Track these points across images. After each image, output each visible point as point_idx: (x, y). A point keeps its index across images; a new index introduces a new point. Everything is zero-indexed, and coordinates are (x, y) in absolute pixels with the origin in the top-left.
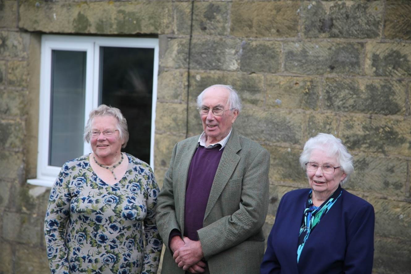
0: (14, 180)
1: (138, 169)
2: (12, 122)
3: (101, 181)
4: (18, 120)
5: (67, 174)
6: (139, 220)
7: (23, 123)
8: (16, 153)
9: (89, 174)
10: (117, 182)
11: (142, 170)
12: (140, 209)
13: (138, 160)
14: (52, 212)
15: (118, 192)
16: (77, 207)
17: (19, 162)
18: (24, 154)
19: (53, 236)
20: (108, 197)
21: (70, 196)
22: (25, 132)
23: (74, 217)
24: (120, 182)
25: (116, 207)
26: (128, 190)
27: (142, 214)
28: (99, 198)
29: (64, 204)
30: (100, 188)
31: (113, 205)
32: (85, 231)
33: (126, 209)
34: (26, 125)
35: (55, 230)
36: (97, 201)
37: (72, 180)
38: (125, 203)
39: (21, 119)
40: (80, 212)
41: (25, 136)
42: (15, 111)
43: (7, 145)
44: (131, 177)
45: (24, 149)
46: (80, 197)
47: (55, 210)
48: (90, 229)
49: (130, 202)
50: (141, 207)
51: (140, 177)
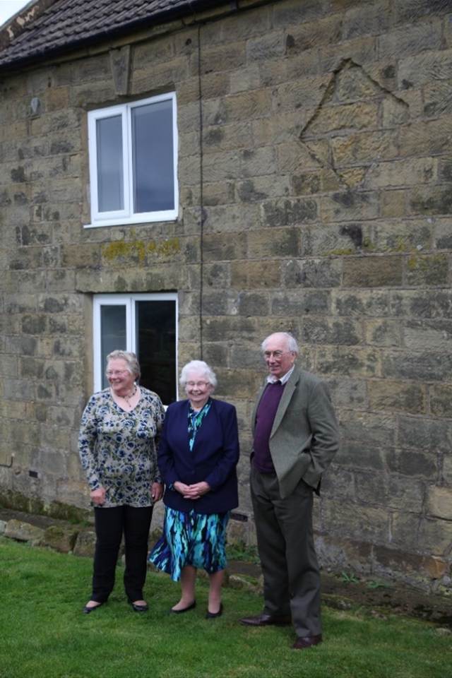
0: (78, 406)
1: (149, 398)
2: (74, 362)
3: (120, 409)
4: (78, 360)
5: (94, 404)
6: (151, 438)
7: (82, 362)
8: (78, 385)
9: (111, 404)
10: (132, 409)
11: (152, 399)
12: (151, 430)
13: (148, 391)
14: (84, 433)
15: (134, 417)
16: (102, 429)
17: (80, 392)
18: (83, 386)
19: (85, 451)
20: (126, 421)
21: (97, 421)
22: (83, 370)
23: (100, 437)
24: (135, 409)
25: (132, 429)
26: (142, 415)
27: (153, 433)
28: (119, 422)
29: (93, 427)
30: (119, 414)
31: (130, 428)
32: (108, 448)
33: (140, 430)
34: (84, 364)
35: (86, 447)
36: (117, 425)
37: (98, 408)
38: (139, 426)
39: (81, 360)
40: (104, 433)
41: (84, 372)
42: (76, 353)
43: (71, 380)
44: (143, 405)
45: (83, 382)
46: (105, 422)
47: (86, 431)
48: (112, 447)
49: (143, 425)
50: (152, 428)
51: (150, 405)
